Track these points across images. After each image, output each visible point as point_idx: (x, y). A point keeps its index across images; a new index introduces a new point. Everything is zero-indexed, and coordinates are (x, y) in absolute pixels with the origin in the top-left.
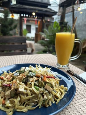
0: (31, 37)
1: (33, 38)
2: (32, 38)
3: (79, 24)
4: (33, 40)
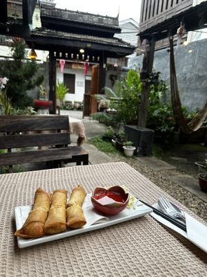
0: (75, 102)
1: (80, 103)
2: (78, 105)
3: (185, 74)
4: (79, 109)
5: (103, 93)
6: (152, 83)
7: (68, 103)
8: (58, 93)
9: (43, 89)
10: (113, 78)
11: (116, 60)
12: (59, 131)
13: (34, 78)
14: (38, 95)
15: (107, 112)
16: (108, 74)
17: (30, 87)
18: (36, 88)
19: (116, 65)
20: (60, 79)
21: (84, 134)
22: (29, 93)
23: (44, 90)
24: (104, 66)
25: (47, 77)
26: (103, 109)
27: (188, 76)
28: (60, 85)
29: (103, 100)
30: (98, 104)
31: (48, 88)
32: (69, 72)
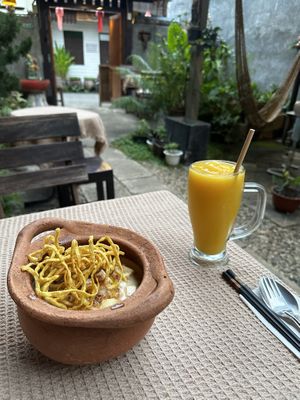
0: (86, 79)
1: (93, 80)
2: (90, 84)
3: (258, 29)
4: (93, 90)
5: (129, 63)
6: (206, 46)
7: (75, 80)
8: (57, 66)
9: (34, 59)
10: (145, 37)
11: (148, 5)
12: (64, 138)
13: (16, 43)
14: (27, 72)
15: (138, 96)
16: (137, 30)
17: (11, 59)
18: (22, 59)
19: (148, 15)
20: (58, 41)
21: (103, 137)
22: (12, 69)
23: (35, 63)
24: (129, 17)
25: (36, 40)
26: (130, 90)
27: (263, 32)
28: (60, 52)
29: (130, 76)
30: (122, 81)
31: (41, 58)
32: (72, 28)
